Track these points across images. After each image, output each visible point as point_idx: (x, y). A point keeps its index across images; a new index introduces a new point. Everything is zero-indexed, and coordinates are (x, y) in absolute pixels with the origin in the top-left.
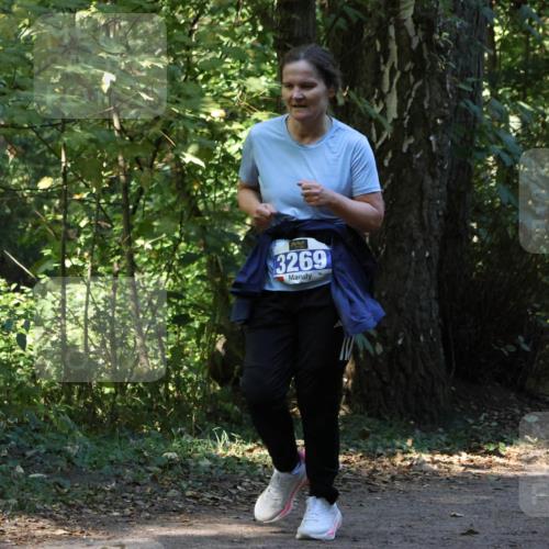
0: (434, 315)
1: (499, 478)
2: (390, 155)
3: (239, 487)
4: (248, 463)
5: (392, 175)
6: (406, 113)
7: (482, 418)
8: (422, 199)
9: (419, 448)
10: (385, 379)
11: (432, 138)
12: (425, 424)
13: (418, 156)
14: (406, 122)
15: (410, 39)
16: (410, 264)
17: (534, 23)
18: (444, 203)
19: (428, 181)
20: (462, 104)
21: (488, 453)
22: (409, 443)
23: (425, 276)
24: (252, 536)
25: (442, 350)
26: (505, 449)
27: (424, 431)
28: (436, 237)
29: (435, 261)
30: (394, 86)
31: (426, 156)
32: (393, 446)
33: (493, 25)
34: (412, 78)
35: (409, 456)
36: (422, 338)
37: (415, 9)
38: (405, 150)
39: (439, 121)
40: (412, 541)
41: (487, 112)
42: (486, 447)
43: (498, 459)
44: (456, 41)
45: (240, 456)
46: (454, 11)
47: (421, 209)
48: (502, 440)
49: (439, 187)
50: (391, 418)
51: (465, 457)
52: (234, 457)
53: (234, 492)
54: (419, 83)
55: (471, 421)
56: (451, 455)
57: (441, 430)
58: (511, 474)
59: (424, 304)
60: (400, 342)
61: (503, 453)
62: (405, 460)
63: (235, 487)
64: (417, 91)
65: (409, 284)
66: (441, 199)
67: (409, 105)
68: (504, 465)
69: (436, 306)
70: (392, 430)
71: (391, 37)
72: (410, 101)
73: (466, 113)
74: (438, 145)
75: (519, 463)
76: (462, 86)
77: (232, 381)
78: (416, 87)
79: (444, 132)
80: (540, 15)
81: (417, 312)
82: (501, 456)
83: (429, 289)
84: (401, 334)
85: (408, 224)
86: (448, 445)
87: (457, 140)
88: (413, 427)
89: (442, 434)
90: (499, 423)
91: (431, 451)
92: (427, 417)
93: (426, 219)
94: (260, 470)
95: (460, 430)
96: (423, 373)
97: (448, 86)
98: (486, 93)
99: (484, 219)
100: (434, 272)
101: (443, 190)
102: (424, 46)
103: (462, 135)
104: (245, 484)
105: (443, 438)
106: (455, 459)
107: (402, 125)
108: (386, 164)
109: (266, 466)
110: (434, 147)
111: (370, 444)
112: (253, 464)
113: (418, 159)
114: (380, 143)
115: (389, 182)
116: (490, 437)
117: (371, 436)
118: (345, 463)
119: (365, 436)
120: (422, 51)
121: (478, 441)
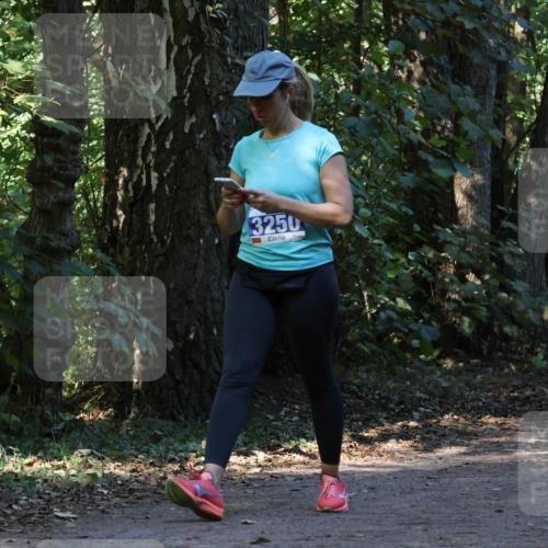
1: (299, 478)
2: (171, 136)
3: (14, 507)
4: (26, 478)
5: (174, 157)
6: (186, 91)
7: (283, 413)
10: (178, 377)
11: (214, 116)
13: (201, 136)
14: (186, 100)
15: (186, 11)
16: (198, 251)
19: (214, 162)
21: (287, 451)
23: (216, 264)
26: (306, 445)
29: (225, 248)
30: (172, 62)
31: (210, 136)
32: (186, 449)
34: (190, 53)
36: (215, 331)
38: (187, 131)
39: (221, 98)
42: (287, 446)
43: (298, 458)
45: (18, 471)
48: (303, 436)
50: (186, 418)
51: (262, 457)
52: (12, 473)
53: (9, 512)
54: (198, 58)
55: (271, 417)
56: (247, 455)
59: (216, 294)
60: (192, 336)
61: (304, 450)
63: (10, 507)
64: (196, 66)
65: (199, 273)
67: (189, 82)
68: (304, 463)
70: (187, 431)
71: (165, 9)
72: (191, 76)
74: (222, 124)
76: (238, 60)
77: (9, 389)
78: (195, 62)
79: (227, 109)
81: (209, 303)
82: (301, 453)
83: (220, 278)
84: (193, 328)
85: (194, 209)
86: (245, 444)
87: (242, 118)
90: (301, 417)
94: (38, 485)
95: (260, 427)
100: (225, 260)
102: (201, 17)
104: (22, 502)
105: (241, 437)
106: (251, 460)
107: (182, 103)
108: (168, 145)
109: (46, 481)
110: (218, 126)
111: (162, 448)
112: (32, 480)
113: (201, 140)
114: (160, 123)
115: (172, 165)
116: (291, 433)
117: (164, 440)
118: (133, 471)
119: (157, 439)
120: (199, 23)
121: (278, 439)
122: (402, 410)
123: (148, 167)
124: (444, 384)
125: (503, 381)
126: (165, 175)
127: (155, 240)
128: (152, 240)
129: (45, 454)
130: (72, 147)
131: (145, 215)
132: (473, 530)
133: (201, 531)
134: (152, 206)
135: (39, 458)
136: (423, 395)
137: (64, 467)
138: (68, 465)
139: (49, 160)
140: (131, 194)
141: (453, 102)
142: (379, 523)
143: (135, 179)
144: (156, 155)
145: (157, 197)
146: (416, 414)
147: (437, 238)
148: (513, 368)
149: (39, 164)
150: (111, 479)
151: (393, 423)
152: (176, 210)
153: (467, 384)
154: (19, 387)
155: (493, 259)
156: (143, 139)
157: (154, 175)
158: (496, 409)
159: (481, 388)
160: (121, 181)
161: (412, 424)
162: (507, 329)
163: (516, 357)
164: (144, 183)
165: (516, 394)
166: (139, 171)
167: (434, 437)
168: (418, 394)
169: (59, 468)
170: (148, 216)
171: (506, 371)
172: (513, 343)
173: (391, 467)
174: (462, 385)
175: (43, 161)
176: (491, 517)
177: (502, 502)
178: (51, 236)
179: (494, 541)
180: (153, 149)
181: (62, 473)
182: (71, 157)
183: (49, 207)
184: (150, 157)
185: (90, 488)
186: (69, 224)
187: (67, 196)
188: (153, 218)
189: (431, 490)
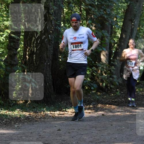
0: (51, 78)
1: (66, 117)
2: (39, 40)
4: (5, 115)
5: (40, 45)
7: (62, 103)
8: (47, 51)
9: (47, 110)
11: (49, 36)
12: (49, 104)
13: (46, 40)
14: (43, 32)
16: (45, 66)
17: (73, 8)
18: (53, 51)
19: (49, 46)
20: (56, 28)
21: (64, 111)
22: (45, 109)
23: (48, 69)
24: (6, 133)
25: (52, 87)
26: (67, 110)
27: (48, 106)
28: (51, 59)
29: (51, 65)
31: (48, 40)
32: (41, 110)
33: (63, 9)
35: (45, 112)
36: (48, 84)
37: (45, 5)
38: (43, 39)
39: (51, 32)
40: (45, 133)
41: (63, 30)
42: (63, 110)
44: (55, 12)
45: (4, 113)
46: (54, 5)
47: (47, 53)
48: (67, 108)
49: (51, 48)
50: (40, 103)
51: (58, 112)
52: (2, 114)
53: (2, 122)
54: (46, 23)
56: (55, 112)
57: (52, 106)
58: (69, 116)
59: (48, 76)
61: (67, 111)
62: (44, 113)
63: (2, 121)
64: (45, 24)
66: (52, 50)
68: (67, 114)
69: (51, 76)
70: (41, 106)
73: (57, 30)
74: (51, 37)
75: (71, 113)
76: (57, 23)
77: (1, 95)
79: (52, 34)
80: (74, 6)
82: (67, 112)
83: (49, 72)
85: (44, 56)
86: (54, 109)
87: (55, 36)
88: (46, 105)
89: (53, 107)
90: (66, 104)
91: (50, 111)
92: (49, 103)
93: (48, 55)
94: (8, 117)
95: (57, 106)
96: (48, 92)
97: (53, 23)
98: (62, 25)
99: (62, 55)
100: (50, 68)
101: (52, 48)
102: (47, 14)
103: (56, 35)
104: (5, 120)
105: (53, 108)
106: (56, 113)
107: (42, 33)
108: (38, 42)
109: (10, 116)
110: (50, 38)
111: (35, 110)
112: (7, 115)
113: (46, 41)
114: (37, 37)
115: (39, 46)
116: (64, 107)
117: (36, 108)
118: (29, 114)
119: (34, 108)
120: (47, 15)
121: (61, 108)
122: (89, 103)
123: (34, 47)
124: (98, 98)
125: (110, 97)
126: (38, 48)
127: (35, 63)
128: (34, 63)
129: (9, 110)
130: (17, 42)
131: (33, 57)
132: (106, 129)
133: (45, 128)
134: (35, 55)
135: (8, 111)
136: (93, 100)
137: (14, 113)
138: (15, 112)
139: (12, 44)
140: (30, 53)
141: (103, 34)
142: (85, 127)
143: (31, 49)
144: (36, 44)
145: (36, 53)
146: (92, 104)
147: (97, 65)
148: (112, 95)
149: (10, 45)
150: (24, 116)
151: (87, 106)
152: (40, 56)
153: (102, 98)
154: (4, 95)
155: (109, 70)
156: (33, 41)
157: (35, 48)
158: (109, 103)
159: (106, 99)
160: (28, 50)
161: (91, 106)
162: (111, 86)
163: (113, 92)
164: (33, 50)
165: (113, 100)
166: (32, 48)
167: (96, 109)
168: (92, 100)
169: (13, 113)
170: (34, 58)
171: (111, 95)
172: (113, 89)
173: (87, 115)
174: (101, 98)
175: (11, 44)
176: (110, 126)
177: (112, 123)
178: (12, 61)
179: (111, 131)
180: (35, 43)
181: (13, 114)
182: (17, 44)
183: (12, 55)
184: (34, 44)
185: (20, 118)
186: (16, 59)
187: (16, 52)
188: (35, 58)
189: (96, 120)
